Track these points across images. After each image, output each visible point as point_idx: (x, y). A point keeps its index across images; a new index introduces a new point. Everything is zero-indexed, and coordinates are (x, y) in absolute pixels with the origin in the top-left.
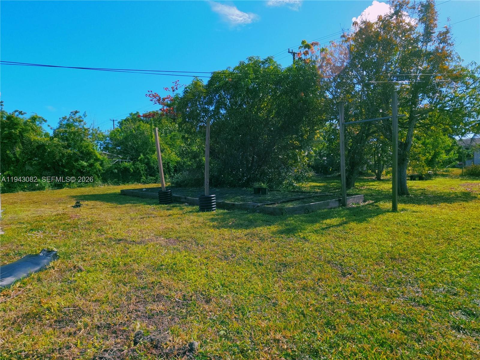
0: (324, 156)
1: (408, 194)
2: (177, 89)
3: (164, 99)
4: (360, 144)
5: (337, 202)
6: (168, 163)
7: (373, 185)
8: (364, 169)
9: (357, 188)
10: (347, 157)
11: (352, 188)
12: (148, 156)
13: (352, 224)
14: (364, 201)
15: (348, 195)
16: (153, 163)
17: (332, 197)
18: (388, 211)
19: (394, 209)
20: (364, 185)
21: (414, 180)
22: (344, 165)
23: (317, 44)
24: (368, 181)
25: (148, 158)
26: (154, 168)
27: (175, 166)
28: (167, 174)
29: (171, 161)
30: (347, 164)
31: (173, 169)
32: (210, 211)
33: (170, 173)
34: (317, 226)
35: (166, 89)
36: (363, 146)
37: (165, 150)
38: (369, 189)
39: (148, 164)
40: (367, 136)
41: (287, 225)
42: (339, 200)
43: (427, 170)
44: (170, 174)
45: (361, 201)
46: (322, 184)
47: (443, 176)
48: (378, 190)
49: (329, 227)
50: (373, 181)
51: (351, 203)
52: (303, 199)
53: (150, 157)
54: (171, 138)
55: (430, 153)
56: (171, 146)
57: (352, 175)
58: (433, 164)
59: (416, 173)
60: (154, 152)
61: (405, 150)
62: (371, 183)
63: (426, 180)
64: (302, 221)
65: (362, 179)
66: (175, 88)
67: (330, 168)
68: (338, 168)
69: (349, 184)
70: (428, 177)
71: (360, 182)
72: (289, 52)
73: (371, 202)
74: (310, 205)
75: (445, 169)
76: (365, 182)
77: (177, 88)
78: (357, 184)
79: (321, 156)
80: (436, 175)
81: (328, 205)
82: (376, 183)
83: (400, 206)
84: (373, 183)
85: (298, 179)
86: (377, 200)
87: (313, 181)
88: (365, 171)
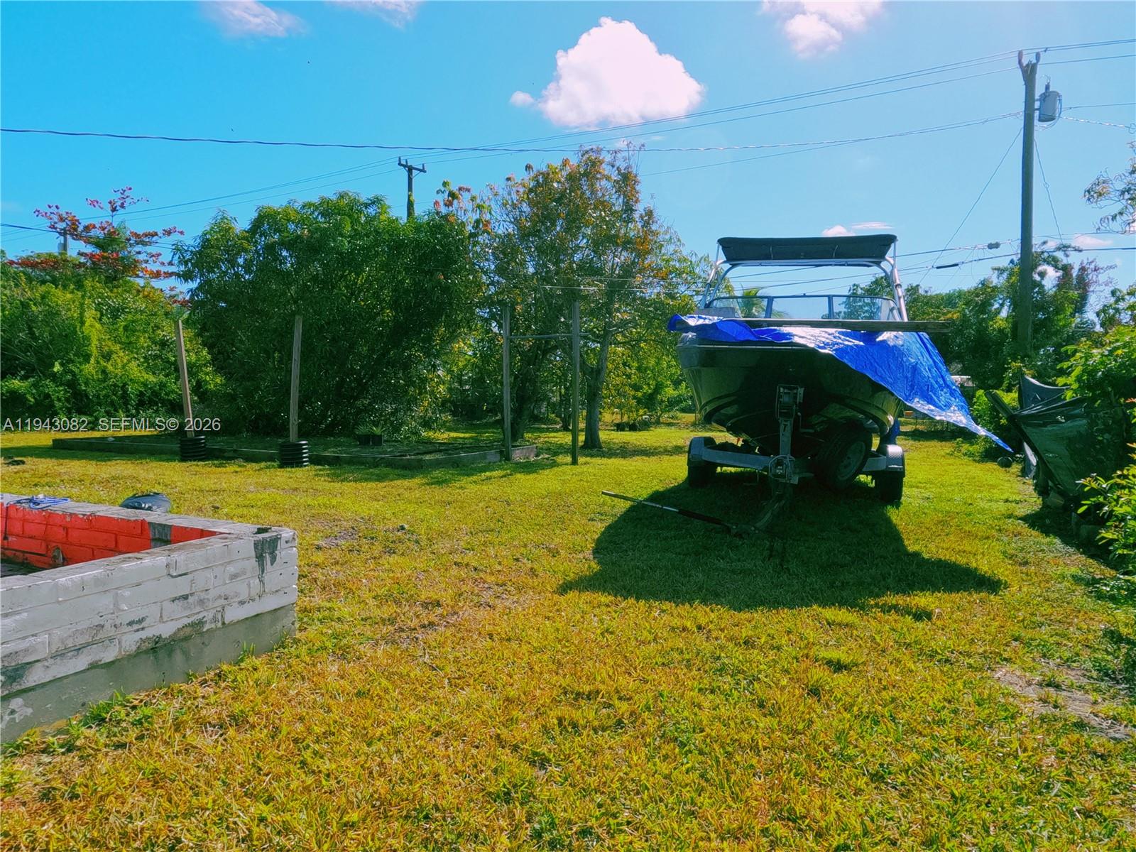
0: (466, 382)
1: (601, 448)
2: (122, 206)
3: (87, 228)
4: (534, 365)
5: (498, 455)
6: (125, 384)
7: (554, 437)
8: (542, 411)
9: (528, 441)
10: (513, 386)
11: (520, 440)
12: (73, 369)
13: (519, 476)
14: (537, 456)
15: (513, 446)
16: (86, 384)
17: (490, 448)
18: (567, 464)
19: (574, 462)
20: (540, 437)
21: (623, 430)
22: (509, 398)
23: (468, 190)
24: (548, 430)
25: (71, 372)
26: (87, 396)
27: (141, 392)
28: (120, 411)
29: (131, 380)
30: (512, 400)
31: (136, 400)
32: (301, 466)
33: (127, 408)
34: (474, 478)
35: (94, 203)
36: (538, 370)
37: (114, 356)
38: (546, 442)
39: (72, 384)
40: (545, 352)
41: (432, 478)
42: (501, 452)
43: (643, 414)
44: (128, 410)
45: (532, 455)
46: (467, 435)
47: (670, 425)
48: (561, 444)
49: (490, 478)
50: (557, 431)
51: (517, 455)
52: (446, 450)
53: (76, 370)
54: (126, 328)
55: (648, 384)
56: (128, 346)
57: (520, 418)
58: (653, 404)
59: (625, 419)
60: (87, 358)
61: (596, 379)
62: (552, 435)
63: (640, 430)
64: (452, 474)
65: (538, 428)
66: (119, 203)
67: (483, 405)
68: (497, 407)
69: (516, 435)
70: (645, 426)
71: (532, 433)
72: (400, 164)
73: (546, 456)
74: (459, 457)
75: (671, 414)
76: (541, 432)
77: (123, 204)
78: (527, 436)
79: (461, 383)
80: (658, 423)
81: (485, 458)
82: (560, 434)
83: (581, 460)
84: (555, 434)
85: (427, 424)
86: (556, 454)
87: (450, 430)
88: (544, 414)
